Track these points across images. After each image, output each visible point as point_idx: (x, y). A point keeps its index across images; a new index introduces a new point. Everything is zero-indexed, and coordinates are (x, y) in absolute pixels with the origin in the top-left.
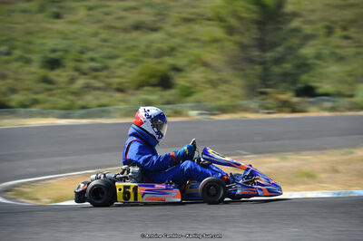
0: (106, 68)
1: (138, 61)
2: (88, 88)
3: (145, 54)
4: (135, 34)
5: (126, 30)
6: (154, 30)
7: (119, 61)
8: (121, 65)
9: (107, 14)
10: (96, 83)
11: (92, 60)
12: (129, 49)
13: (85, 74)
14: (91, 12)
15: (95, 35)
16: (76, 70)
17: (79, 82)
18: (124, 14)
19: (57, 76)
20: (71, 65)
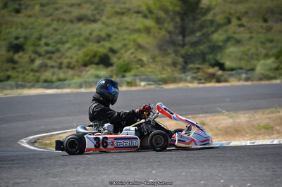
0: (58, 50)
1: (83, 46)
2: (44, 67)
3: (88, 40)
4: (80, 24)
5: (72, 22)
6: (95, 21)
7: (68, 45)
8: (70, 48)
9: (57, 9)
10: (50, 63)
11: (47, 45)
12: (74, 36)
13: (40, 55)
14: (45, 8)
15: (48, 25)
16: (35, 52)
17: (38, 62)
18: (69, 9)
19: (20, 57)
20: (31, 49)
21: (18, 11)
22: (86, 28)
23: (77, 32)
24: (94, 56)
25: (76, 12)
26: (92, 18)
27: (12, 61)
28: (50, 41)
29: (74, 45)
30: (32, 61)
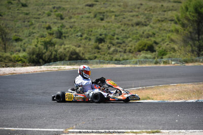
0: (124, 42)
2: (116, 51)
3: (141, 36)
4: (137, 27)
5: (132, 26)
6: (146, 25)
7: (130, 39)
8: (131, 41)
9: (124, 18)
10: (119, 49)
11: (118, 39)
12: (133, 34)
13: (113, 45)
14: (118, 18)
15: (119, 28)
16: (111, 43)
17: (112, 49)
18: (131, 18)
19: (102, 46)
20: (108, 41)
21: (102, 19)
22: (140, 29)
23: (135, 31)
24: (145, 46)
25: (135, 20)
26: (144, 24)
27: (98, 48)
28: (120, 37)
29: (133, 39)
30: (109, 48)
